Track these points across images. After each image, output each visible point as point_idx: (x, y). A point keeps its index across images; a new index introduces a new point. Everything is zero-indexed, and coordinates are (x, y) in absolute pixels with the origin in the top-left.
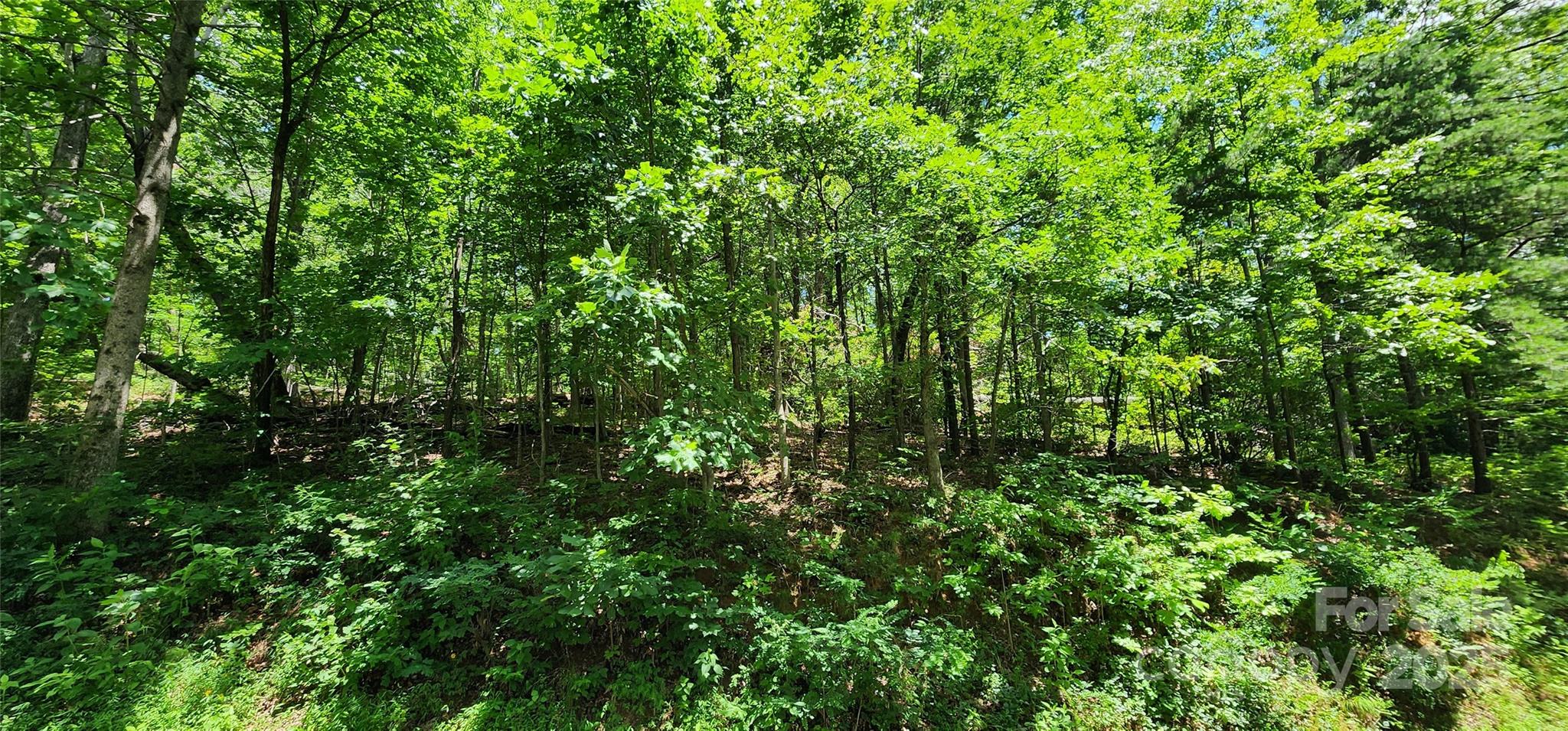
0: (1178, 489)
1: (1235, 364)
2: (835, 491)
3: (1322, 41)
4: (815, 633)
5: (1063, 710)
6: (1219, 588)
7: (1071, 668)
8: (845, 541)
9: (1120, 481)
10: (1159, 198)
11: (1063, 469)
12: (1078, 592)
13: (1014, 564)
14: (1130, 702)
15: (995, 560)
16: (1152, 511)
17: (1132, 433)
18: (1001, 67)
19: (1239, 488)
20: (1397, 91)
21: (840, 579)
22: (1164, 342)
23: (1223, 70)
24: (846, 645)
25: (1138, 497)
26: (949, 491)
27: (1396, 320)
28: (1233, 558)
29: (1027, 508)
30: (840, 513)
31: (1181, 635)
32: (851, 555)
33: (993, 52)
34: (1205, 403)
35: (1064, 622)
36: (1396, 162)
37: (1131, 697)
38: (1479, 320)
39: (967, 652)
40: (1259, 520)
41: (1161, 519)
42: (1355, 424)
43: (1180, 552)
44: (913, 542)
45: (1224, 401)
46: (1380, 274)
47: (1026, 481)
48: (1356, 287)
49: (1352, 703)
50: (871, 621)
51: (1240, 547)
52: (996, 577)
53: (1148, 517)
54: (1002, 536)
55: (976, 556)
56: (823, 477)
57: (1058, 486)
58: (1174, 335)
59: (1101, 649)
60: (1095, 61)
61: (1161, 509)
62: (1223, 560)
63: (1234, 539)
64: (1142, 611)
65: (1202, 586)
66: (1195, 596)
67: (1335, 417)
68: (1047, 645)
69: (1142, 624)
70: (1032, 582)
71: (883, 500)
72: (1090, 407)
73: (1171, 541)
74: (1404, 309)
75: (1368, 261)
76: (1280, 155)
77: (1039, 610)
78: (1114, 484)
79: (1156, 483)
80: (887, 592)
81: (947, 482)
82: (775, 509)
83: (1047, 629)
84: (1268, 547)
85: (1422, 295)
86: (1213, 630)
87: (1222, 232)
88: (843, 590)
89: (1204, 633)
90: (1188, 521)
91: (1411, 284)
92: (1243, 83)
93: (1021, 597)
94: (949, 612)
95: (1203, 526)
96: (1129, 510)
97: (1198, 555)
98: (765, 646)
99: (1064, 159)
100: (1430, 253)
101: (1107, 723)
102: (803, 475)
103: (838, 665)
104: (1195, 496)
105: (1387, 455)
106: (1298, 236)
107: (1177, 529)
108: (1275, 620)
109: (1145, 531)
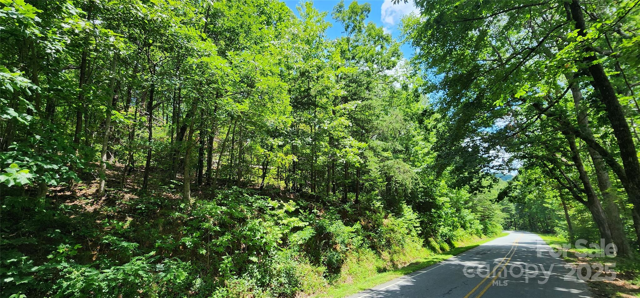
0: (280, 201)
1: (304, 160)
2: (131, 199)
3: (340, 64)
4: (102, 273)
5: (224, 289)
6: (287, 236)
7: (231, 271)
8: (132, 224)
9: (262, 198)
10: (286, 99)
11: (241, 193)
12: (239, 240)
13: (215, 231)
14: (251, 281)
15: (207, 230)
16: (270, 209)
17: (270, 180)
18: (241, 31)
19: (298, 202)
20: (354, 85)
21: (125, 244)
22: (285, 149)
23: (315, 62)
24: (120, 276)
25: (266, 204)
26: (192, 201)
27: (344, 152)
28: (292, 225)
29: (224, 208)
30: (132, 210)
31: (272, 254)
32: (134, 231)
33: (239, 23)
34: (294, 172)
35: (231, 253)
36: (351, 106)
37: (251, 279)
38: (361, 155)
39: (185, 271)
40: (302, 212)
41: (272, 212)
42: (332, 182)
43: (277, 224)
44: (170, 223)
45: (300, 172)
46: (343, 138)
47: (226, 197)
48: (337, 140)
49: (317, 269)
50: (139, 262)
51: (295, 221)
52: (207, 237)
53: (268, 211)
54: (212, 219)
55: (199, 229)
56: (126, 193)
57: (238, 199)
58: (288, 147)
59: (244, 262)
60: (276, 42)
61: (273, 209)
62: (289, 226)
63: (294, 219)
64: (261, 246)
65: (281, 236)
66: (278, 239)
67: (328, 179)
68: (223, 263)
69: (260, 251)
70: (221, 239)
71: (158, 204)
72: (258, 169)
73: (274, 220)
74: (346, 149)
75: (341, 133)
76: (325, 94)
77: (221, 250)
78: (259, 199)
79: (273, 199)
80: (151, 247)
81: (192, 196)
82: (90, 209)
83: (224, 257)
84: (303, 221)
85: (351, 146)
86: (282, 251)
87: (306, 115)
88: (126, 249)
89: (280, 252)
90: (281, 213)
91: (349, 142)
92: (319, 68)
93: (215, 245)
94: (181, 254)
95: (285, 214)
96: (263, 209)
97: (282, 224)
98: (65, 284)
99: (258, 75)
100: (354, 134)
101: (240, 291)
102: (113, 191)
103: (114, 288)
104: (284, 204)
105: (339, 192)
106: (325, 121)
107: (277, 216)
108: (301, 245)
109: (267, 216)
